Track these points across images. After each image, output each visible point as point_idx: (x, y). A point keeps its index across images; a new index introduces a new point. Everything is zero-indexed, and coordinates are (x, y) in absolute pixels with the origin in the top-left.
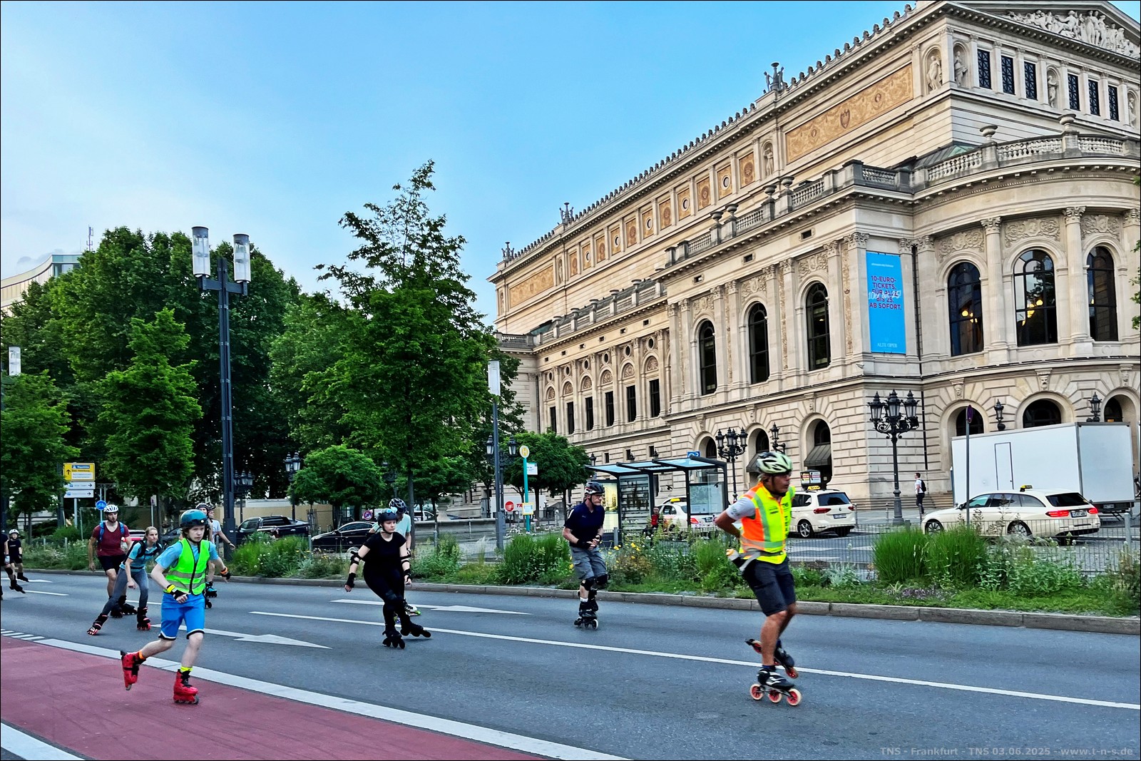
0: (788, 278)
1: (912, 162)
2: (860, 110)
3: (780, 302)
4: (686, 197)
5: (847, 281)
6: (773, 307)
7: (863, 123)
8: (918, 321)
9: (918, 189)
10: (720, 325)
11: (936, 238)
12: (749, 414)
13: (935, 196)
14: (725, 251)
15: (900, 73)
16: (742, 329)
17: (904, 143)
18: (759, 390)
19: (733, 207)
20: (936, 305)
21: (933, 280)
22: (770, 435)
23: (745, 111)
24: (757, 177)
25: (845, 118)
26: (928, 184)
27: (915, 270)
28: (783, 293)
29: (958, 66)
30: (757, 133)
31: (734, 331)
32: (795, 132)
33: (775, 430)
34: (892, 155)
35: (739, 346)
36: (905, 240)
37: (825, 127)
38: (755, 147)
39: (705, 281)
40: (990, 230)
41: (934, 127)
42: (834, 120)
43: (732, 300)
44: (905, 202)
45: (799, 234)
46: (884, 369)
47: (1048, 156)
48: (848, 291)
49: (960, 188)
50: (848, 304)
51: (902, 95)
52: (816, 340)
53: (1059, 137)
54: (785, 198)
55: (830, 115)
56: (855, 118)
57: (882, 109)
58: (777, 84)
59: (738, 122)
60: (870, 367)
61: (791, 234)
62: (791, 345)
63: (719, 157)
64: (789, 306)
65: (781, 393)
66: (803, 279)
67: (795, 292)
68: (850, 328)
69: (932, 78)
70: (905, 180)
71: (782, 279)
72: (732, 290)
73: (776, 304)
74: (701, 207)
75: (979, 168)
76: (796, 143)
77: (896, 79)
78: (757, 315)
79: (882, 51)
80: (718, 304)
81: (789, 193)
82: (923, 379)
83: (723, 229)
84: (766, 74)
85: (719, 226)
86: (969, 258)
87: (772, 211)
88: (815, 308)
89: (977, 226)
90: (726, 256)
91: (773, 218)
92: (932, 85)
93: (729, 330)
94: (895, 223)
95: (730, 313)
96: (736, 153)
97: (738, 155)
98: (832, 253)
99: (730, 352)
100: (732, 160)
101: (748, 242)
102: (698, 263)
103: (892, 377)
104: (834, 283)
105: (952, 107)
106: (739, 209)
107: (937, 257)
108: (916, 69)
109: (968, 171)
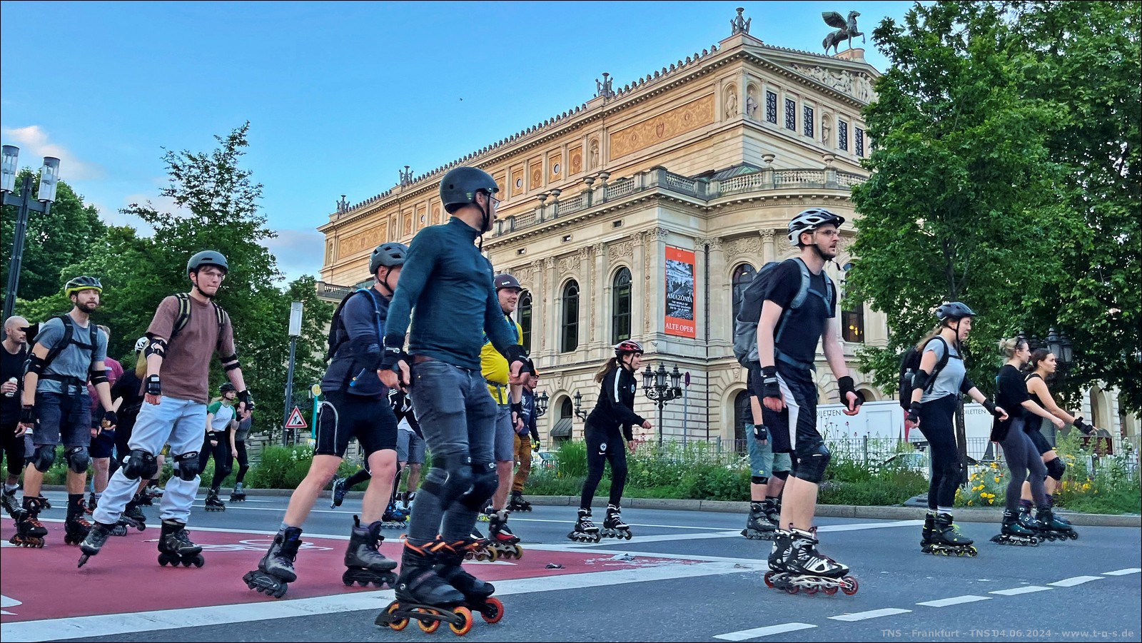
0: (599, 260)
1: (711, 174)
2: (672, 125)
3: (591, 280)
4: (520, 177)
5: (648, 268)
6: (585, 285)
7: (673, 136)
8: (707, 310)
9: (712, 197)
10: (537, 296)
11: (725, 240)
12: (556, 380)
13: (724, 205)
14: (547, 230)
15: (705, 100)
16: (557, 301)
17: (705, 158)
18: (567, 358)
19: (558, 192)
20: (722, 297)
21: (720, 276)
22: (574, 401)
23: (578, 109)
24: (584, 168)
25: (661, 129)
26: (720, 195)
27: (707, 266)
28: (594, 273)
29: (750, 102)
30: (586, 129)
31: (549, 303)
32: (618, 134)
33: (578, 397)
34: (696, 166)
35: (553, 317)
36: (700, 239)
37: (643, 133)
38: (584, 142)
39: (527, 254)
40: (766, 239)
41: (729, 148)
42: (651, 130)
43: (550, 273)
44: (700, 207)
45: (611, 223)
46: (675, 349)
47: (812, 186)
48: (648, 277)
49: (744, 201)
50: (648, 289)
51: (705, 119)
52: (620, 318)
53: (822, 171)
54: (601, 190)
55: (648, 125)
56: (668, 131)
57: (690, 126)
58: (606, 91)
59: (571, 118)
60: (662, 346)
61: (604, 221)
62: (598, 320)
63: (551, 145)
64: (598, 286)
65: (586, 363)
66: (612, 263)
67: (605, 272)
68: (648, 310)
69: (729, 108)
70: (702, 189)
71: (594, 261)
72: (550, 266)
73: (588, 282)
74: (533, 187)
75: (759, 187)
76: (619, 144)
77: (702, 104)
78: (571, 289)
79: (691, 79)
80: (537, 276)
81: (605, 186)
82: (708, 361)
83: (547, 210)
84: (597, 80)
85: (543, 207)
86: (749, 261)
87: (590, 199)
88: (621, 289)
89: (756, 234)
90: (547, 234)
91: (590, 206)
92: (730, 113)
93: (545, 301)
94: (692, 224)
95: (547, 286)
96: (567, 145)
97: (569, 146)
98: (637, 242)
99: (544, 321)
100: (563, 150)
101: (567, 224)
102: (522, 237)
103: (681, 357)
104: (637, 269)
105: (743, 134)
106: (562, 194)
107: (724, 256)
108: (717, 99)
109: (751, 189)
